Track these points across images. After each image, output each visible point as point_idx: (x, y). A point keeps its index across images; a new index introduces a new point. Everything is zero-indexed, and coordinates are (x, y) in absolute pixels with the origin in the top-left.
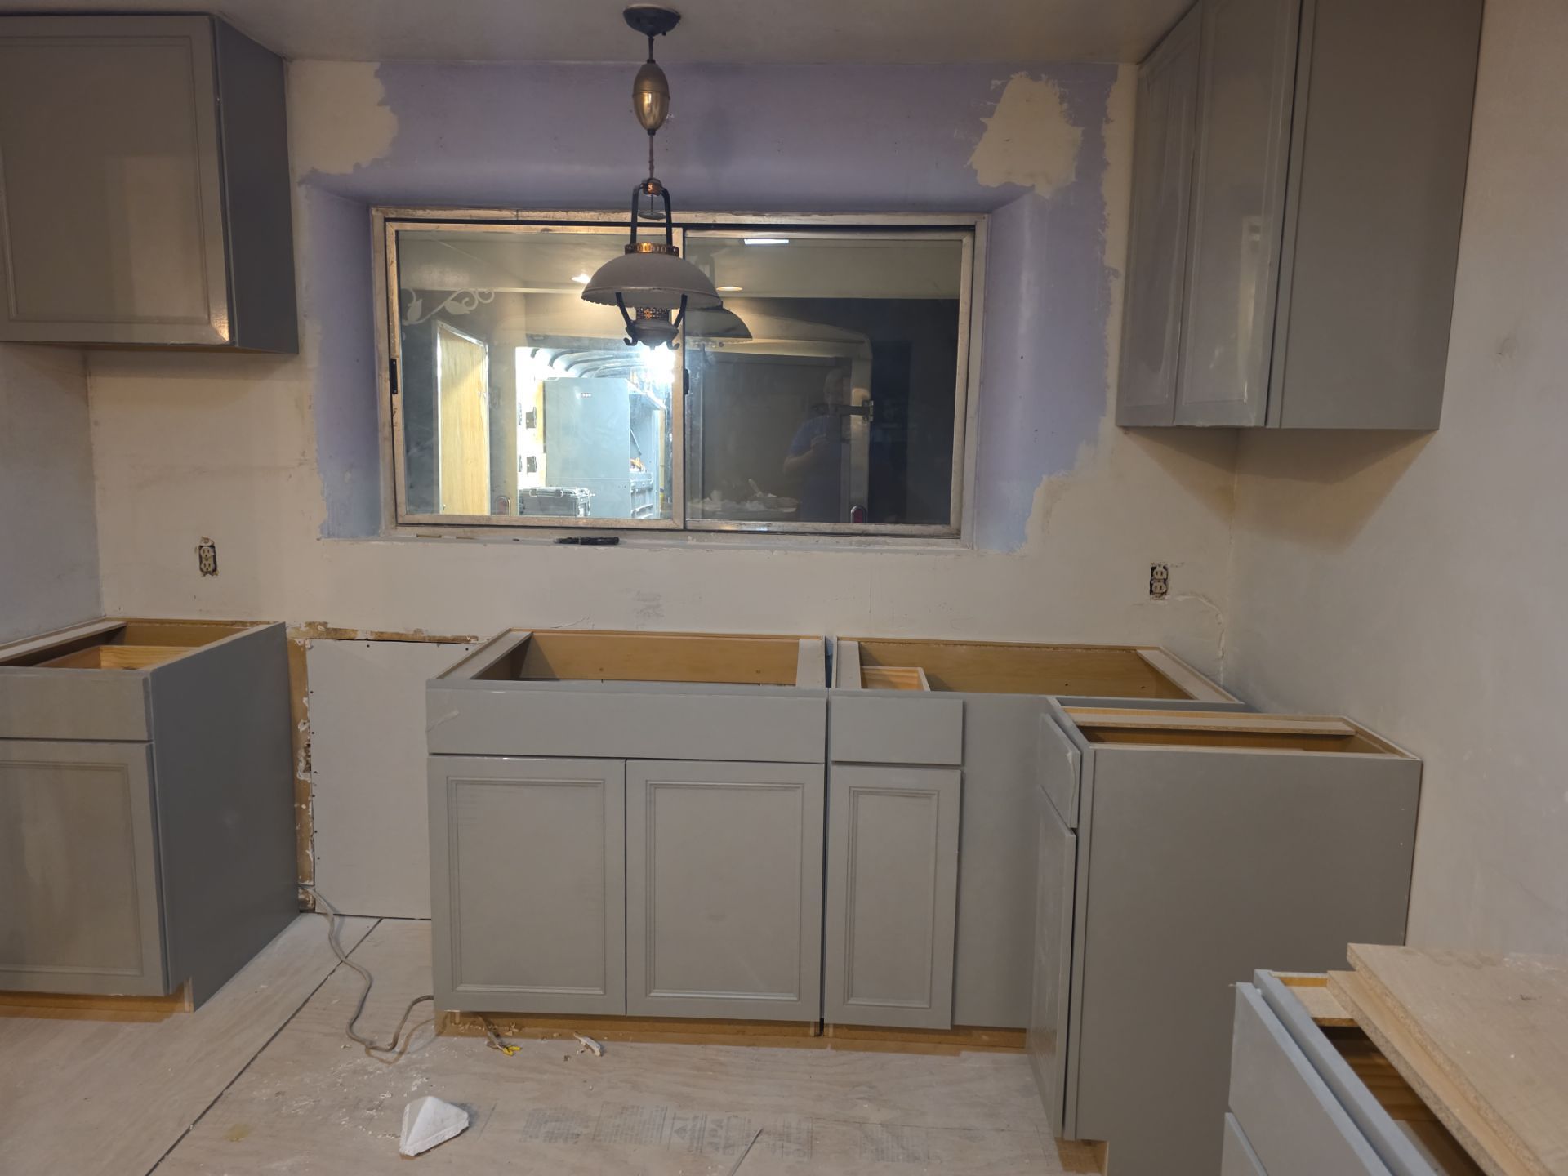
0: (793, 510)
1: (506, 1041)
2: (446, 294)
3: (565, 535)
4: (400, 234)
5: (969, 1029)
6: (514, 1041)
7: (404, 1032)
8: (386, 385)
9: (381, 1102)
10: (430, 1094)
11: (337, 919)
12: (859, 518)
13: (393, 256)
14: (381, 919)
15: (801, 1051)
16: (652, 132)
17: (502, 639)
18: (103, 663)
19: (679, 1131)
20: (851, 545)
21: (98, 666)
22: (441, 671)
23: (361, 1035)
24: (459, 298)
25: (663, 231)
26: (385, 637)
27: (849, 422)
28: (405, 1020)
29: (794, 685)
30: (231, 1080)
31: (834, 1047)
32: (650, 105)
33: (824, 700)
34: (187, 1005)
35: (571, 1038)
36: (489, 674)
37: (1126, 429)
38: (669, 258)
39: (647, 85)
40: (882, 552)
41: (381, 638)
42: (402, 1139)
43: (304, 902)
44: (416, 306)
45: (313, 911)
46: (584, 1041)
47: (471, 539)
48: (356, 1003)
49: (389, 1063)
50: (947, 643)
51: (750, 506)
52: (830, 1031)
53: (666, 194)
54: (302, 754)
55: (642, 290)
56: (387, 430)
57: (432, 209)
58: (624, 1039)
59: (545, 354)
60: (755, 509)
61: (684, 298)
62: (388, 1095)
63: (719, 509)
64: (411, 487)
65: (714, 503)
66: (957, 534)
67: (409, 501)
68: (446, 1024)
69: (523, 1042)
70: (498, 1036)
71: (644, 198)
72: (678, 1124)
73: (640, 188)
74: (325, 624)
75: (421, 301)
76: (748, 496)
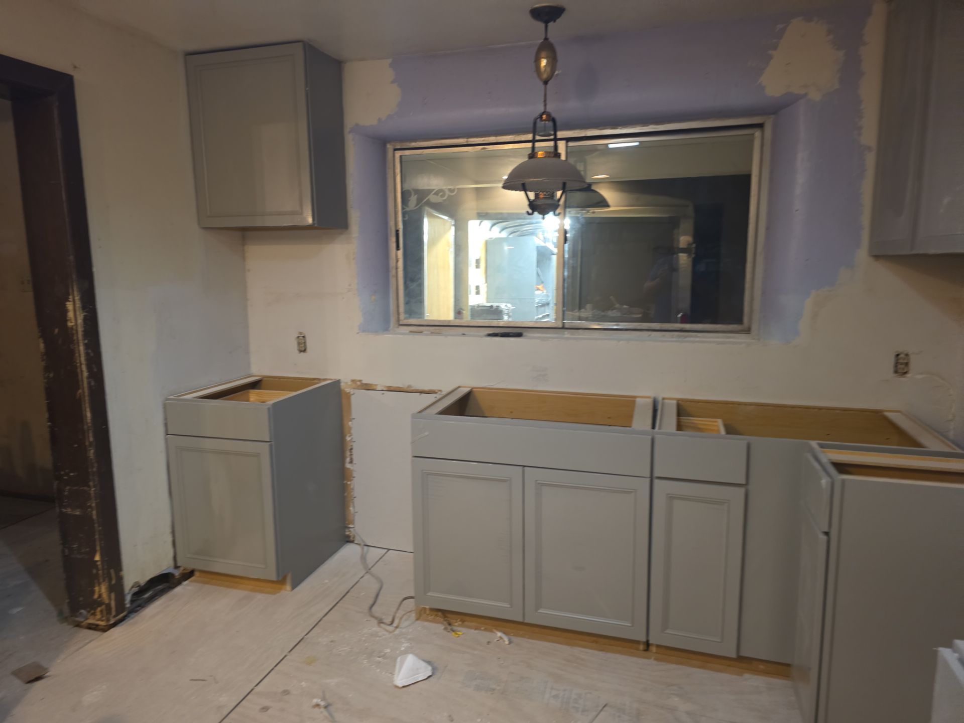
0: (640, 316)
1: (455, 628)
2: (430, 191)
3: (491, 331)
4: (403, 157)
5: (749, 660)
6: (459, 629)
7: (398, 615)
8: (394, 245)
9: (385, 653)
10: (412, 653)
11: (366, 548)
12: (684, 320)
13: (398, 170)
14: (389, 550)
15: (634, 659)
16: (546, 83)
17: (455, 392)
18: (251, 399)
19: (556, 697)
20: (673, 338)
21: (248, 400)
22: (419, 409)
23: (377, 615)
24: (437, 193)
25: (552, 143)
26: (392, 389)
27: (677, 259)
28: (398, 609)
29: (630, 427)
30: (308, 631)
31: (656, 659)
32: (545, 66)
33: (650, 437)
34: (288, 587)
35: (492, 631)
36: (447, 411)
37: (877, 257)
38: (555, 160)
39: (543, 54)
40: (694, 342)
41: (390, 389)
42: (395, 676)
43: (349, 536)
44: (413, 200)
45: (352, 542)
46: (499, 634)
47: (439, 334)
48: (373, 595)
49: (390, 632)
50: (740, 404)
51: (611, 313)
52: (653, 649)
53: (554, 120)
54: (348, 453)
55: (538, 181)
56: (394, 272)
57: (420, 141)
58: (523, 636)
59: (487, 223)
60: (614, 315)
61: (564, 184)
62: (388, 650)
63: (590, 316)
64: (407, 303)
65: (587, 312)
66: (748, 331)
67: (406, 312)
68: (421, 614)
69: (464, 630)
70: (450, 624)
71: (540, 124)
72: (554, 693)
73: (538, 119)
74: (360, 381)
75: (416, 196)
76: (611, 307)
